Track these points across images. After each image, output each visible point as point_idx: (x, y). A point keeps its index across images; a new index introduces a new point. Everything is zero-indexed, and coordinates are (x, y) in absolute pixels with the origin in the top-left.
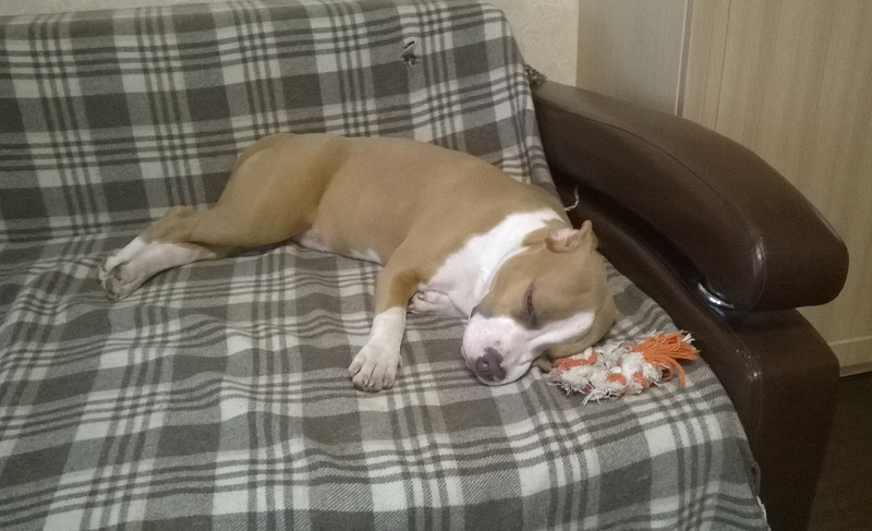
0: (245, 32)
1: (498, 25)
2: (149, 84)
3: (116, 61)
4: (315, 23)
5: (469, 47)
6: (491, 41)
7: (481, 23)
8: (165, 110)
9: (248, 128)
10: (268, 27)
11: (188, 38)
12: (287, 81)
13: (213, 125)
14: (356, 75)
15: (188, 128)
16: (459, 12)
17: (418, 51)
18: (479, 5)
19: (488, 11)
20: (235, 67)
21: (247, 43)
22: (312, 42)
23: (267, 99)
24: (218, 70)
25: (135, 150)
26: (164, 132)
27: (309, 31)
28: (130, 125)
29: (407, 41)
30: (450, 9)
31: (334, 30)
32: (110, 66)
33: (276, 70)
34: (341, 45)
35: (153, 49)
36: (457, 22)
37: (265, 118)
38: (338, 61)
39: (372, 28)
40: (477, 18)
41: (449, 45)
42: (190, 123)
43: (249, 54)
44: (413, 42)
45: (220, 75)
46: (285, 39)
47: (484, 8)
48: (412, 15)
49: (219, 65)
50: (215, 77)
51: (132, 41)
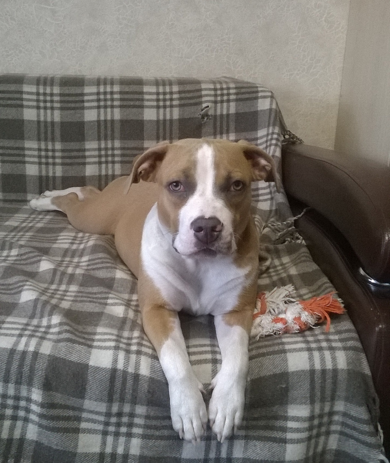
0: (102, 90)
1: (268, 100)
2: (38, 115)
3: (22, 99)
4: (146, 89)
5: (245, 113)
6: (261, 111)
7: (256, 98)
8: (46, 133)
9: (94, 150)
10: (116, 88)
11: (67, 90)
12: (123, 122)
13: (73, 145)
14: (168, 123)
15: (58, 146)
16: (243, 90)
17: (211, 112)
18: (257, 87)
19: (262, 91)
20: (93, 110)
21: (102, 97)
22: (143, 100)
23: (109, 133)
24: (81, 111)
25: (24, 156)
26: (43, 147)
27: (142, 93)
28: (24, 139)
29: (204, 105)
30: (236, 88)
31: (158, 94)
32: (19, 102)
33: (117, 115)
34: (161, 103)
35: (45, 94)
36: (240, 96)
37: (106, 144)
38: (158, 114)
39: (183, 95)
40: (254, 95)
41: (232, 110)
42: (60, 143)
43: (102, 103)
44: (208, 106)
45: (83, 115)
46: (126, 96)
47: (260, 89)
48: (210, 89)
49: (83, 108)
50: (79, 115)
51: (33, 89)
